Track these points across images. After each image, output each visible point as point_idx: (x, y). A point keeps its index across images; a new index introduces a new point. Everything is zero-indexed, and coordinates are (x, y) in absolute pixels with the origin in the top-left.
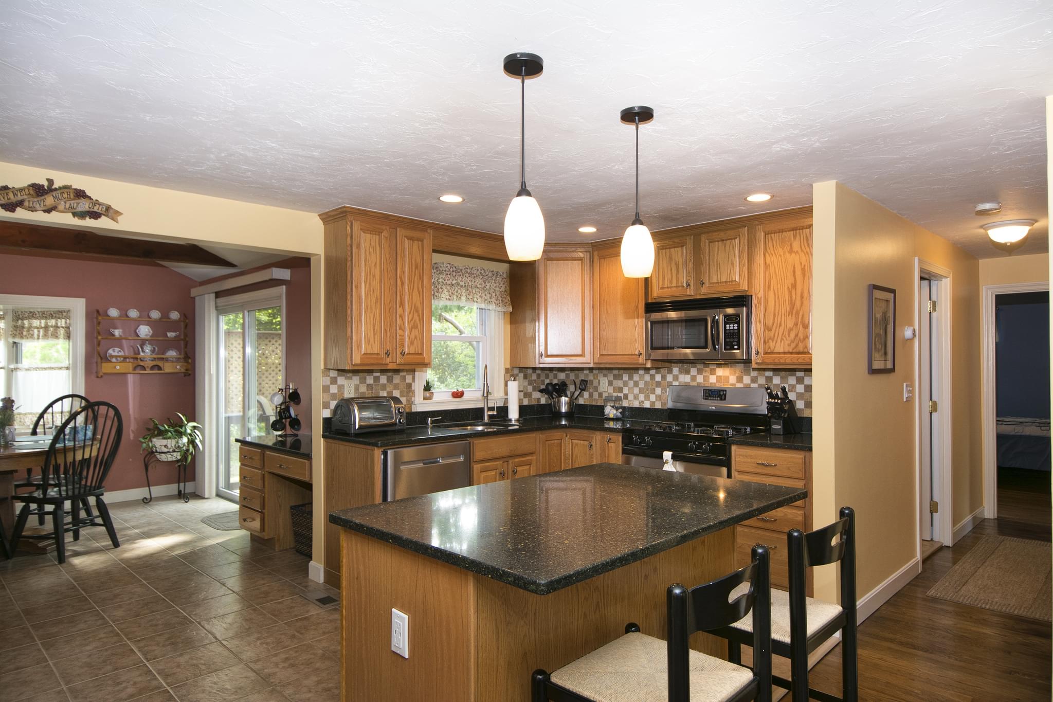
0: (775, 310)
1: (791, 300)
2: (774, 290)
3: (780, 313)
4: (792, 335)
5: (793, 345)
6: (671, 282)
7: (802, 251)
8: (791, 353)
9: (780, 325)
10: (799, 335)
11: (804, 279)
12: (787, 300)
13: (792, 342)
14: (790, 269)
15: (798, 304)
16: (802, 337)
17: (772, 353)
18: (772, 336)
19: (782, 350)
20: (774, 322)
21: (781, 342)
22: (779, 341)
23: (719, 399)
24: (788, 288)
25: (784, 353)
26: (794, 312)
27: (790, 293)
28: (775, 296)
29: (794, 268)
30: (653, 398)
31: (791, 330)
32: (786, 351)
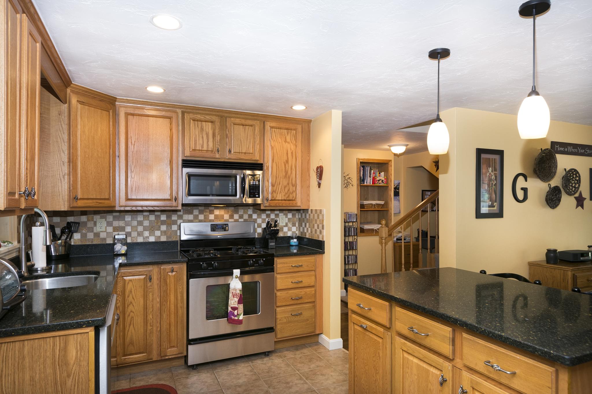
0: (276, 174)
1: (286, 170)
2: (276, 163)
3: (280, 177)
4: (286, 190)
5: (287, 196)
6: (202, 147)
7: (291, 142)
8: (285, 200)
9: (280, 184)
10: (290, 190)
11: (292, 158)
12: (283, 169)
13: (286, 194)
14: (285, 152)
15: (289, 172)
16: (291, 191)
17: (275, 200)
18: (275, 190)
19: (280, 199)
20: (276, 182)
21: (280, 193)
22: (279, 193)
23: (223, 230)
24: (284, 162)
25: (282, 200)
26: (287, 177)
27: (285, 165)
28: (277, 166)
29: (287, 151)
30: (158, 233)
31: (285, 187)
32: (283, 199)
